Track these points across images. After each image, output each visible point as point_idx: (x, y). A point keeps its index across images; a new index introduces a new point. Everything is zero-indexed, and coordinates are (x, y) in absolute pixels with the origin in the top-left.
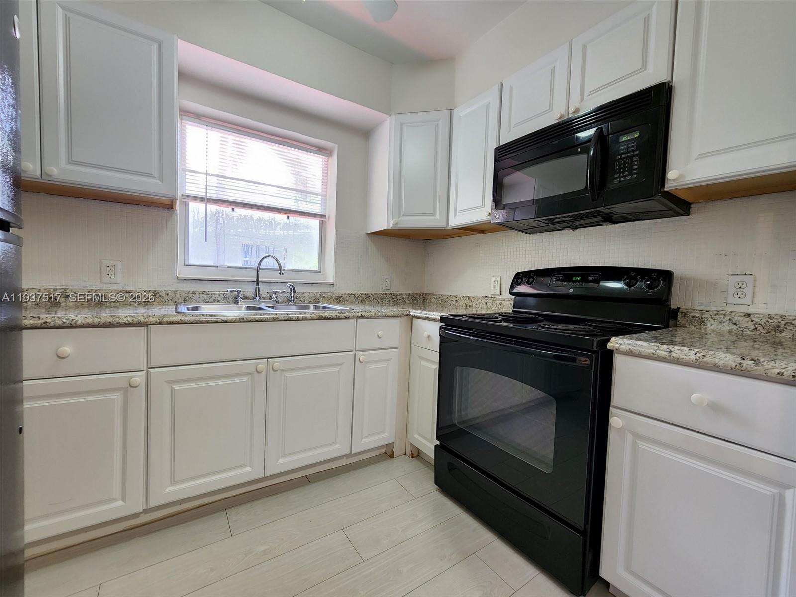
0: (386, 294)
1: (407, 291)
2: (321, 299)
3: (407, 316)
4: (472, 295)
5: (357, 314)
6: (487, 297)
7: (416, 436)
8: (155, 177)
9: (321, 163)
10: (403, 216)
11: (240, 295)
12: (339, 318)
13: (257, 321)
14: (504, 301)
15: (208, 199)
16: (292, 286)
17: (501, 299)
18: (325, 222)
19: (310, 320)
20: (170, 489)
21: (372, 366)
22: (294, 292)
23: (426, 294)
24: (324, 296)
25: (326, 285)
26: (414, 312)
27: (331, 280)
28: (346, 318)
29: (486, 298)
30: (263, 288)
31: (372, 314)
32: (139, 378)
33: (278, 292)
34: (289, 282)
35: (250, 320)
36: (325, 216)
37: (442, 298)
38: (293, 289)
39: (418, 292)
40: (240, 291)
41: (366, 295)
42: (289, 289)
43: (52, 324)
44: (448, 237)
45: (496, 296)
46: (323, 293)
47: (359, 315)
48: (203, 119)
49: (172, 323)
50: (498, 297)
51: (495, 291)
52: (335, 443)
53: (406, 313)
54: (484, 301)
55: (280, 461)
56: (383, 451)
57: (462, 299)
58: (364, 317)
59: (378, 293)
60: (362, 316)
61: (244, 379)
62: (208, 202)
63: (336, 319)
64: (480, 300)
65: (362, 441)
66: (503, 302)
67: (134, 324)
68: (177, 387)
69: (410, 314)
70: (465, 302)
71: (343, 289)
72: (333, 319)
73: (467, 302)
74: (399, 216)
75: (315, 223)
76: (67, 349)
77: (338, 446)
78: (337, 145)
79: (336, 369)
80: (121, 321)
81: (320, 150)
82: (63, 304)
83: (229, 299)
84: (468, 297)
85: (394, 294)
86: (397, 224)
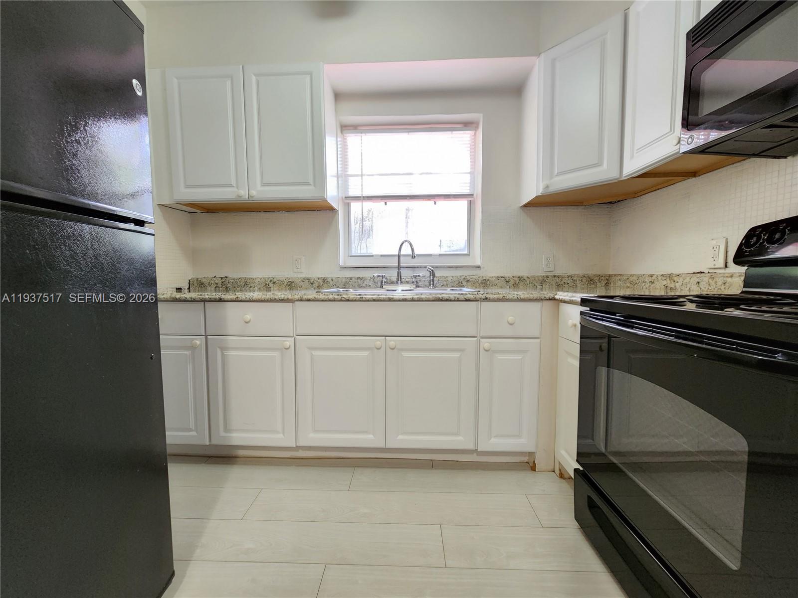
0: (547, 277)
1: (580, 272)
2: (464, 283)
3: (550, 299)
4: (675, 271)
5: (481, 295)
6: (701, 272)
7: (563, 452)
8: (311, 185)
9: (469, 139)
10: (556, 176)
11: (385, 280)
12: (458, 300)
13: (374, 300)
14: (731, 277)
15: (363, 197)
16: (432, 270)
17: (726, 275)
18: (474, 201)
19: (426, 301)
20: (312, 435)
21: (500, 357)
22: (434, 276)
23: (610, 276)
24: (469, 280)
25: (471, 268)
26: (560, 295)
27: (478, 262)
28: (467, 300)
29: (699, 275)
30: (405, 274)
31: (500, 296)
32: (289, 342)
33: (419, 276)
34: (429, 266)
35: (367, 299)
36: (472, 195)
37: (631, 279)
38: (432, 273)
39: (598, 273)
40: (384, 276)
41: (520, 278)
42: (429, 273)
43: (240, 299)
44: (640, 194)
45: (718, 271)
46: (467, 277)
47: (483, 297)
48: (359, 128)
49: (309, 300)
50: (722, 271)
51: (715, 262)
52: (457, 434)
53: (551, 295)
54: (695, 279)
55: (400, 437)
56: (526, 459)
57: (660, 278)
58: (489, 299)
59: (536, 275)
60: (486, 298)
61: (366, 353)
62: (363, 199)
63: (454, 301)
64: (688, 279)
65: (491, 440)
66: (729, 280)
67: (285, 300)
68: (315, 353)
69: (555, 297)
70: (665, 283)
71: (491, 271)
72: (451, 300)
73: (668, 282)
74: (551, 177)
75: (463, 204)
76: (248, 317)
77: (460, 438)
78: (481, 115)
79: (456, 355)
80: (277, 297)
81: (467, 125)
82: (272, 288)
83: (377, 283)
84: (670, 276)
85: (558, 277)
86: (547, 187)
